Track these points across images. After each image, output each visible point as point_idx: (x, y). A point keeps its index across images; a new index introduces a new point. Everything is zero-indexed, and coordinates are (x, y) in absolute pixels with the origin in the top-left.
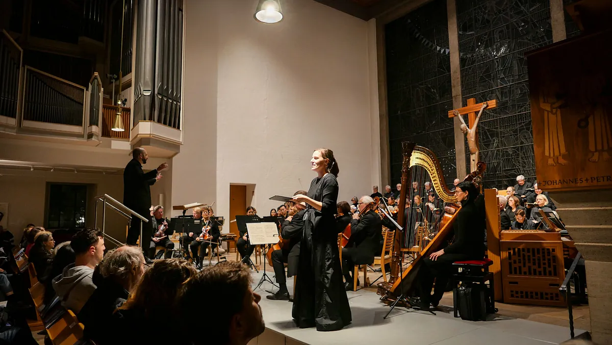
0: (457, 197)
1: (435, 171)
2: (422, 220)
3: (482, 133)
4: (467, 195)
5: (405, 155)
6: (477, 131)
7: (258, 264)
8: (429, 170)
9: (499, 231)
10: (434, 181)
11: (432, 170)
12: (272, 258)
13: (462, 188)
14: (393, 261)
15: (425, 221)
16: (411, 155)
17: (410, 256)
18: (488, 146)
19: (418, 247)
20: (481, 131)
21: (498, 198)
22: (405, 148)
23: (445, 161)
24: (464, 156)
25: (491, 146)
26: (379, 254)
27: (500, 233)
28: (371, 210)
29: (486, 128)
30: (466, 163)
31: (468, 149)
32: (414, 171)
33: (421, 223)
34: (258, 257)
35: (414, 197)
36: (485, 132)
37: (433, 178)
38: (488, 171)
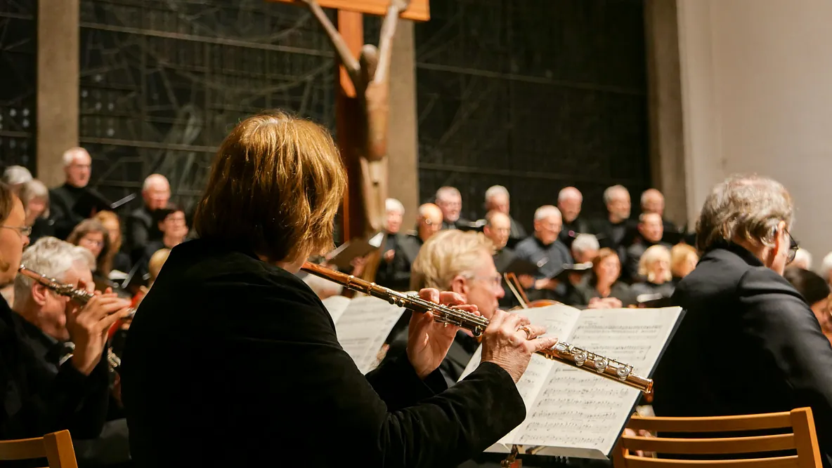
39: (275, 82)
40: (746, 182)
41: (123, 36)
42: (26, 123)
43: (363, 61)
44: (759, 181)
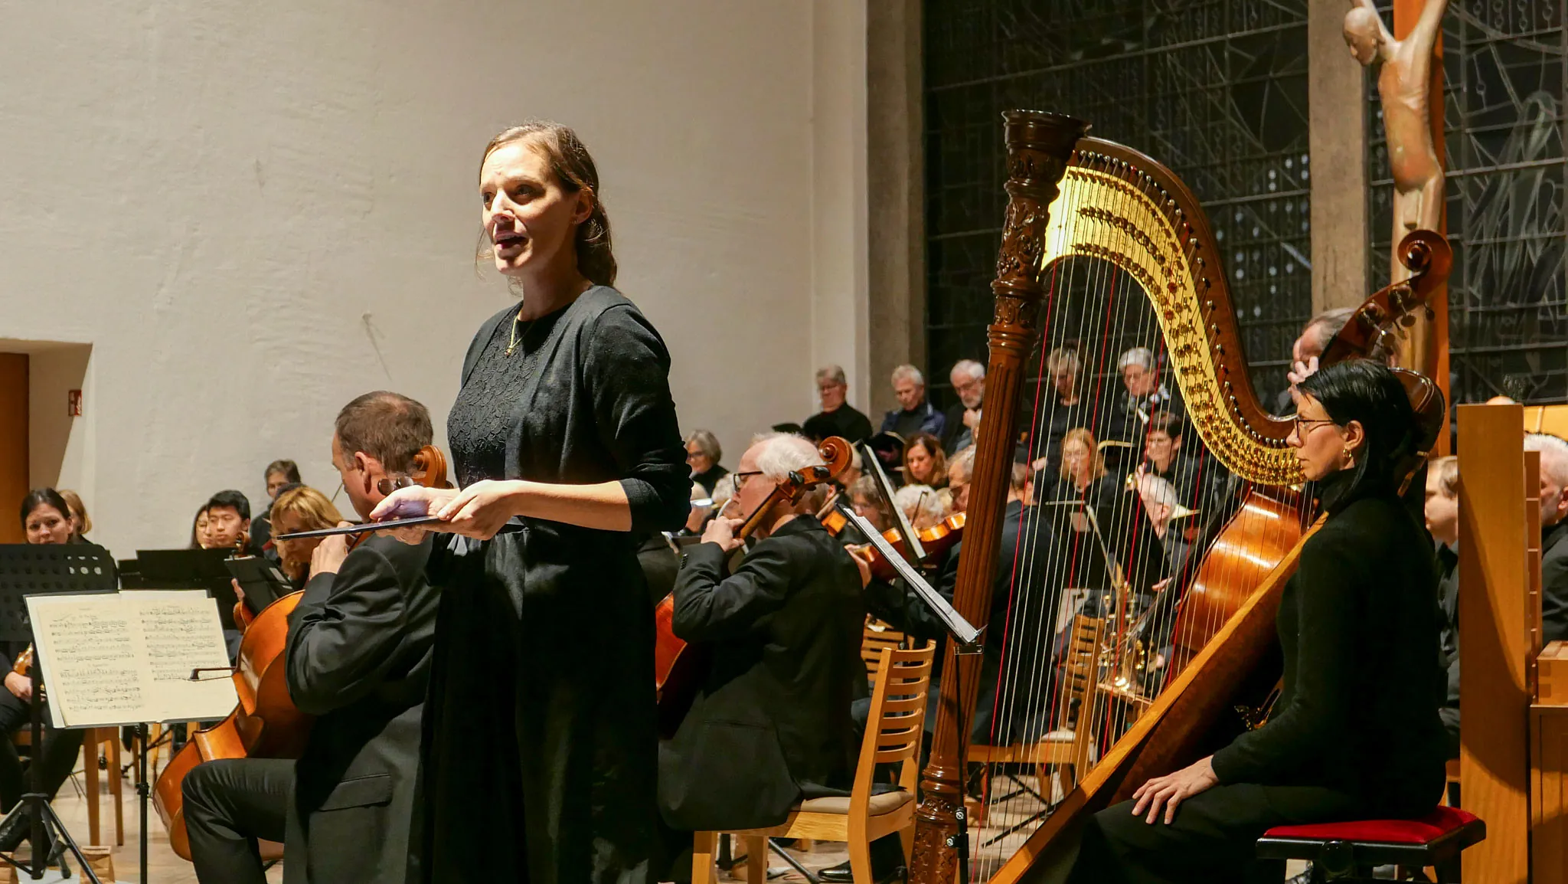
0: (1300, 453)
1: (1189, 292)
2: (1098, 580)
3: (1470, 63)
4: (1354, 443)
5: (1019, 190)
6: (1439, 52)
7: (107, 843)
8: (1158, 290)
9: (1529, 647)
10: (1181, 353)
11: (1173, 288)
12: (189, 812)
13: (1329, 404)
14: (920, 820)
15: (1118, 581)
16: (1055, 193)
17: (1026, 789)
18: (1495, 140)
19: (1070, 735)
20: (1462, 52)
21: (1534, 456)
22: (1019, 146)
23: (1248, 225)
24: (1355, 198)
25: (1515, 143)
26: (841, 783)
27: (1530, 659)
28: (803, 518)
29: (1494, 34)
30: (1368, 242)
31: (1386, 159)
32: (1065, 284)
33: (1093, 598)
34: (106, 801)
35: (1059, 436)
36: (1486, 62)
37: (1176, 334)
38: (1489, 290)
42: (1305, 175)
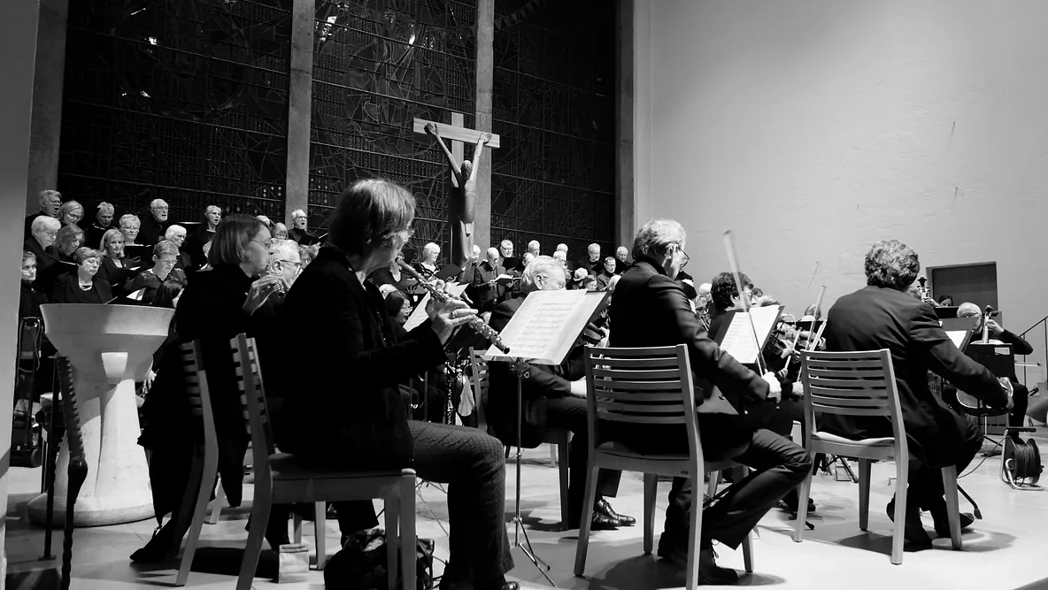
39: (416, 178)
40: (659, 222)
41: (334, 149)
42: (279, 194)
43: (463, 168)
44: (667, 222)
